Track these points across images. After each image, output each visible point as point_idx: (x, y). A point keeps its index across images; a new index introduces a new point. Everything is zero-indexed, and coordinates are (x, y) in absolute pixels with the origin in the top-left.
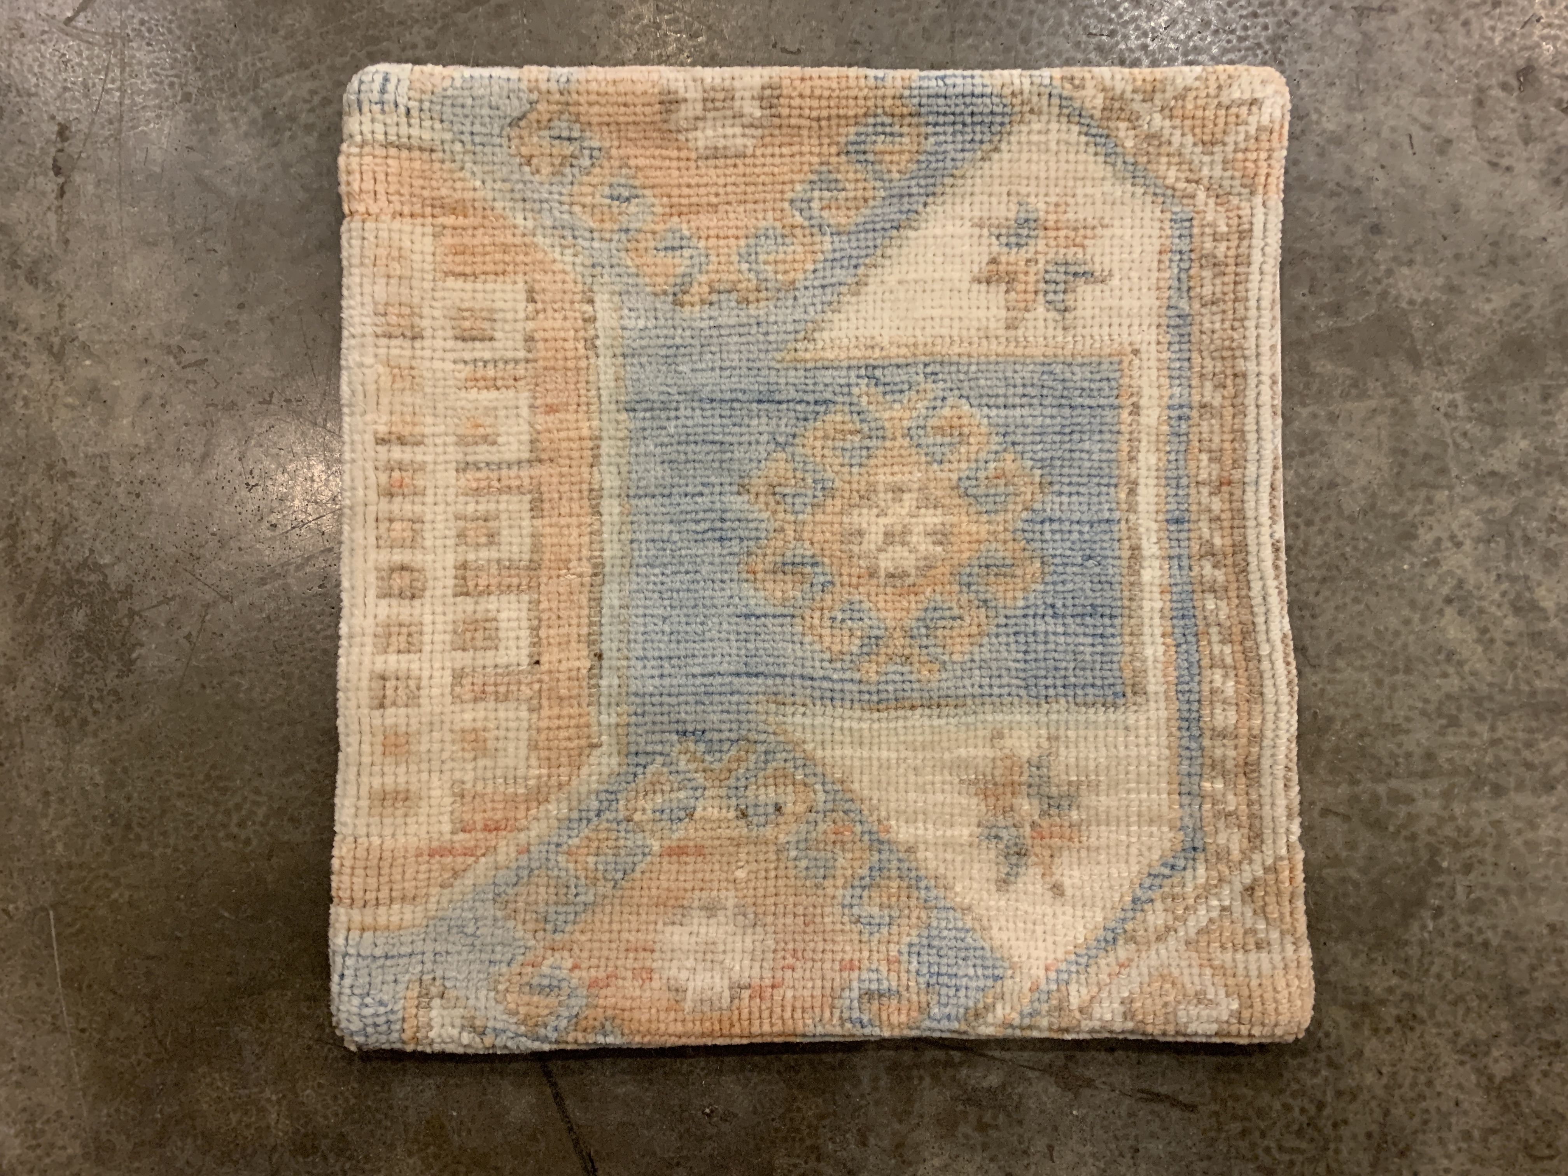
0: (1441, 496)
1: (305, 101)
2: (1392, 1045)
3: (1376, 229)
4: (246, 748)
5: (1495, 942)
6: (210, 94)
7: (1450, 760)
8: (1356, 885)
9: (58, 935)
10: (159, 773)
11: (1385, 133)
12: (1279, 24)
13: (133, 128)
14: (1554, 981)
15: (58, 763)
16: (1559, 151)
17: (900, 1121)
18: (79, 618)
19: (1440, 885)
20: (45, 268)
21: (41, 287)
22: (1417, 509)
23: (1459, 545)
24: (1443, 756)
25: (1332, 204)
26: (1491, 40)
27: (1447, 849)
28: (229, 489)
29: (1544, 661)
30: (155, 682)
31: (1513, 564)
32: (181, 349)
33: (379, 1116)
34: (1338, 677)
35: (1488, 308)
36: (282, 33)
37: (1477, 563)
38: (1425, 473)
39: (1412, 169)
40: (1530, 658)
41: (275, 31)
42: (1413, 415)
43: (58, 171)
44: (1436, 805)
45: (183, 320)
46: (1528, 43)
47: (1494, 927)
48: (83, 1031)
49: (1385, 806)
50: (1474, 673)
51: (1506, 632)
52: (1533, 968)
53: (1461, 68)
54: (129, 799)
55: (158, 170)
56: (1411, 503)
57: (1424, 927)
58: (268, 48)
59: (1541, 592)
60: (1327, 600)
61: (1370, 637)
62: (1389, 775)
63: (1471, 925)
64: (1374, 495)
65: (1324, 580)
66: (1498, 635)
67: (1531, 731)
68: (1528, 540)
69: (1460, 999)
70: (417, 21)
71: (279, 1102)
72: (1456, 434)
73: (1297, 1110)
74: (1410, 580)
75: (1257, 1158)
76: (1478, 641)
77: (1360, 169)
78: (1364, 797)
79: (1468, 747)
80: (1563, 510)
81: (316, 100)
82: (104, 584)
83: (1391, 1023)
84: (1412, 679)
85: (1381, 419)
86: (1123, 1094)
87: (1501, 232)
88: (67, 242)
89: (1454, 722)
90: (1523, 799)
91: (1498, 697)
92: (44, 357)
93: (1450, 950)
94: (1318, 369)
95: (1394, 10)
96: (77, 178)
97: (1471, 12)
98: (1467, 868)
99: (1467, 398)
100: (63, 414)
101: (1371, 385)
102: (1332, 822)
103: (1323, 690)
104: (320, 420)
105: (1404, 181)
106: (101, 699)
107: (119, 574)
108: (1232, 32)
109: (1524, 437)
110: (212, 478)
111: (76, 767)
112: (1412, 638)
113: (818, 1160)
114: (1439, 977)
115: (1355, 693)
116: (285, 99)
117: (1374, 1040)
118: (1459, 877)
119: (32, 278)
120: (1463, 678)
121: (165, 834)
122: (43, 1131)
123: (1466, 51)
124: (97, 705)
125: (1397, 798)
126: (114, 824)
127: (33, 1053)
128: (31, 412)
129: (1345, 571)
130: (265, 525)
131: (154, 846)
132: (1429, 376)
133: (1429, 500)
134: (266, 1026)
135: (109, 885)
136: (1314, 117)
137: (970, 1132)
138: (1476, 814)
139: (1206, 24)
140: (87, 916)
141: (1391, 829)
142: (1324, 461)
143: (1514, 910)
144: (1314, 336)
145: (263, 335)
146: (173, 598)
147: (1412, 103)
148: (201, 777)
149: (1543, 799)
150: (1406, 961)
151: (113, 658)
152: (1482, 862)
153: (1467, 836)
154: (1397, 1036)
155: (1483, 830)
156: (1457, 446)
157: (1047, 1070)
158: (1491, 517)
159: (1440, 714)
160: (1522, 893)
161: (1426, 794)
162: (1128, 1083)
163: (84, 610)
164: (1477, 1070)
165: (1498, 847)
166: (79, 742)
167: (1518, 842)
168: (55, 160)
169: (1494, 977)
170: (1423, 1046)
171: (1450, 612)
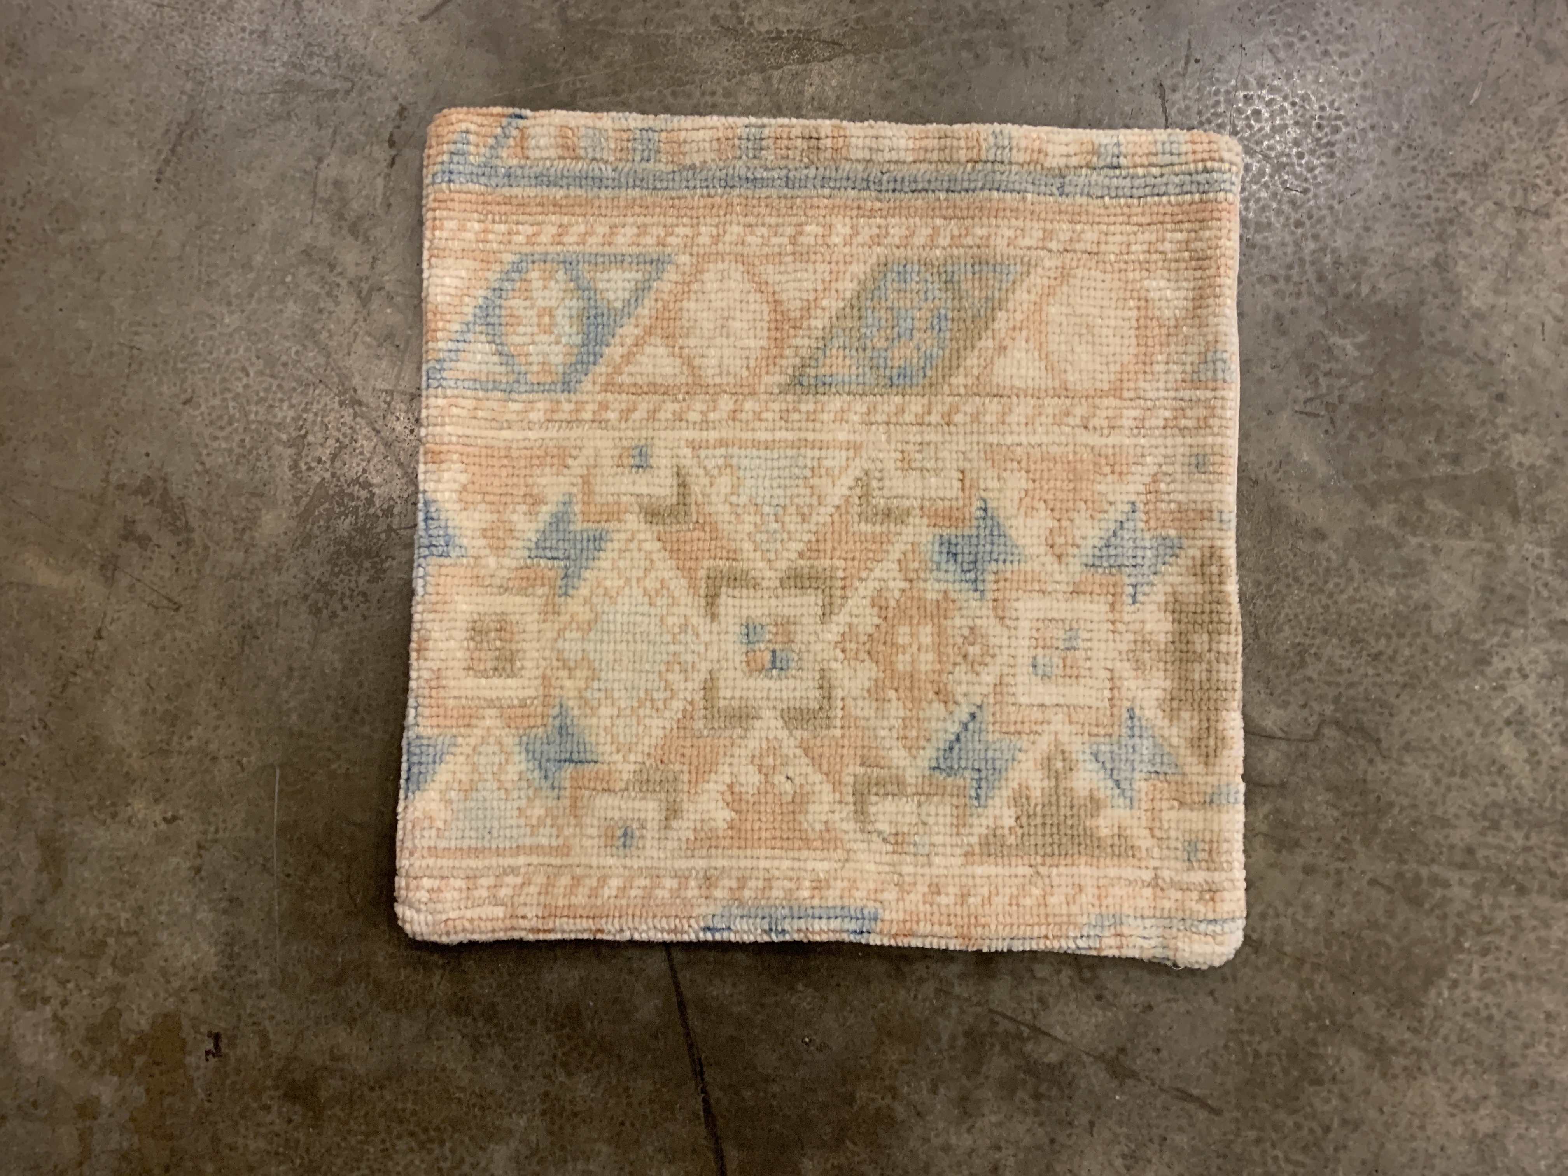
0: (1518, 633)
2: (1395, 1089)
3: (1501, 397)
5: (1498, 1016)
7: (1486, 858)
8: (1389, 948)
9: (281, 791)
11: (1522, 318)
12: (1449, 210)
14: (1541, 1060)
15: (305, 645)
17: (968, 1078)
18: (345, 525)
19: (1459, 962)
20: (366, 224)
21: (361, 239)
22: (1495, 640)
23: (1525, 677)
24: (1480, 854)
25: (1466, 370)
27: (1470, 932)
33: (527, 994)
34: (1404, 770)
36: (603, 61)
37: (1538, 695)
38: (1506, 611)
39: (1540, 352)
41: (597, 58)
42: (1504, 560)
43: (392, 143)
44: (1467, 893)
48: (288, 876)
49: (1425, 886)
50: (1519, 787)
51: (1552, 758)
52: (1526, 1046)
54: (361, 685)
56: (1491, 634)
57: (1440, 994)
58: (589, 72)
60: (1405, 703)
61: (1436, 741)
62: (1433, 860)
63: (1480, 1000)
64: (1461, 622)
65: (1405, 686)
66: (1545, 758)
67: (1559, 845)
69: (1459, 1061)
70: (719, 73)
71: (444, 967)
72: (1539, 583)
73: (1305, 1132)
74: (1479, 699)
75: (1265, 1163)
76: (1527, 761)
77: (1497, 345)
78: (1408, 875)
79: (1503, 849)
82: (370, 501)
83: (1398, 1071)
84: (1467, 782)
85: (1478, 559)
86: (1162, 1090)
88: (389, 205)
89: (1495, 826)
90: (1543, 902)
91: (1536, 812)
92: (353, 300)
93: (1459, 1018)
94: (1431, 507)
95: (1548, 216)
96: (408, 153)
98: (1485, 952)
99: (1553, 554)
100: (361, 350)
101: (1474, 528)
102: (1377, 892)
103: (1388, 779)
105: (1532, 361)
106: (351, 597)
107: (384, 494)
111: (320, 652)
112: (1471, 749)
113: (893, 1098)
114: (1446, 1039)
115: (1416, 785)
117: (1381, 1082)
118: (1477, 957)
119: (354, 231)
120: (1509, 790)
122: (239, 955)
125: (1436, 881)
126: (345, 705)
127: (243, 888)
128: (333, 343)
129: (1426, 682)
132: (1524, 528)
133: (1507, 634)
135: (332, 757)
136: (1465, 293)
137: (1026, 1098)
138: (1501, 907)
139: (1387, 197)
140: (307, 779)
141: (1427, 906)
142: (1423, 586)
143: (1519, 993)
144: (1432, 478)
147: (1550, 297)
149: (1560, 905)
150: (1420, 1021)
151: (367, 564)
152: (1498, 948)
153: (1490, 924)
154: (1401, 1082)
155: (1504, 922)
156: (1538, 593)
157: (1100, 1058)
158: (1556, 658)
159: (1484, 816)
160: (1528, 981)
161: (1461, 882)
162: (1167, 1081)
163: (350, 519)
164: (1465, 1124)
165: (1514, 938)
166: (325, 631)
167: (1532, 937)
168: (391, 135)
169: (1491, 1048)
170: (1422, 1095)
171: (1508, 732)
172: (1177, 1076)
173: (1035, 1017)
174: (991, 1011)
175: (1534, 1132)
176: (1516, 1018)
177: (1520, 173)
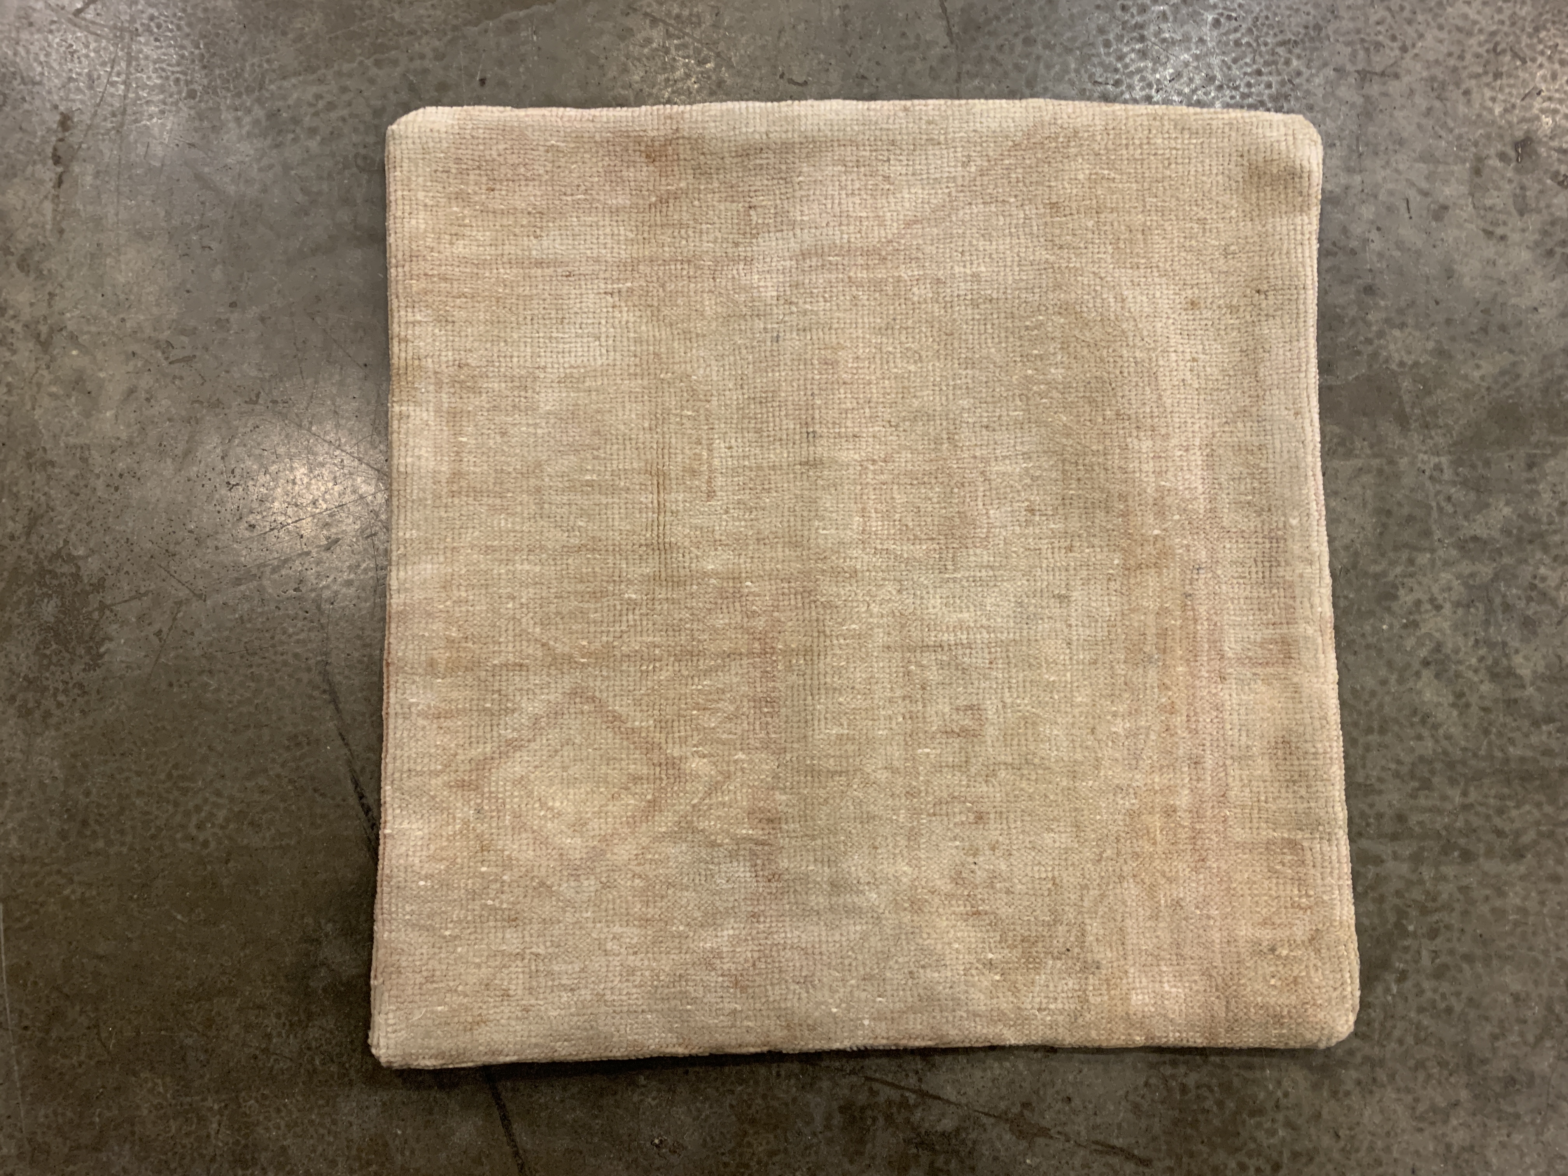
0: (1423, 559)
1: (310, 105)
2: (1349, 1108)
3: (1369, 290)
4: (210, 748)
5: (1458, 1007)
6: (215, 93)
7: (1421, 823)
9: (6, 929)
10: (121, 770)
11: (1383, 196)
12: (1283, 83)
13: (136, 121)
15: (18, 755)
16: (1553, 223)
17: (851, 1162)
18: (49, 609)
19: (1406, 949)
20: (38, 256)
21: (33, 276)
22: (1399, 570)
23: (1438, 608)
24: (1414, 819)
26: (1491, 111)
27: (1414, 913)
28: (209, 487)
29: (1518, 729)
30: (121, 678)
31: (1492, 630)
32: (169, 344)
33: (322, 1131)
35: (1477, 374)
36: (291, 36)
37: (1455, 627)
38: (1407, 535)
39: (1408, 233)
40: (1504, 725)
41: (284, 34)
42: (1398, 476)
43: (57, 160)
44: (1404, 868)
45: (174, 316)
46: (1528, 115)
47: (1458, 994)
48: (25, 1028)
50: (1448, 737)
51: (1482, 697)
52: (1495, 1037)
53: (1460, 137)
54: (87, 794)
55: (158, 164)
56: (1393, 563)
57: (1387, 990)
58: (276, 50)
59: (1518, 660)
61: (1347, 696)
62: (1360, 835)
63: (1435, 991)
64: (1356, 554)
66: (1474, 699)
67: (1501, 797)
68: (1507, 607)
69: (1420, 1065)
70: (427, 32)
71: (220, 1112)
72: (1441, 498)
74: (1389, 640)
76: (1453, 705)
77: (1357, 229)
79: (1439, 811)
80: (1544, 579)
81: (321, 104)
82: (77, 577)
83: (1350, 1086)
84: (1388, 738)
85: (1366, 479)
86: (1079, 1145)
87: (1494, 299)
88: (61, 232)
89: (1427, 784)
90: (1492, 866)
91: (1473, 762)
92: (31, 345)
93: (1413, 1015)
95: (1397, 76)
96: (76, 168)
97: (1473, 82)
98: (1433, 934)
99: (1452, 462)
100: (46, 401)
101: (1358, 445)
104: (305, 423)
105: (1400, 245)
106: (65, 692)
107: (92, 566)
108: (1236, 88)
109: (1507, 504)
110: (193, 475)
111: (36, 760)
112: (1388, 699)
114: (1401, 1042)
116: (290, 102)
117: (1333, 1102)
118: (1425, 941)
119: (23, 265)
120: (1437, 741)
121: (122, 832)
123: (1466, 120)
124: (61, 698)
125: (1366, 858)
126: (71, 818)
128: (15, 398)
130: (243, 525)
131: (109, 843)
132: (1416, 438)
133: (1411, 562)
134: (213, 1033)
135: (62, 881)
138: (1444, 878)
139: (1211, 79)
140: (37, 912)
143: (1478, 977)
145: (253, 335)
146: (146, 594)
147: (1410, 168)
148: (163, 776)
149: (1512, 867)
150: (1369, 1023)
151: (81, 651)
152: (1448, 927)
153: (1434, 900)
154: (1355, 1100)
155: (1451, 895)
156: (1440, 509)
157: (1001, 1117)
158: (1471, 582)
159: (1412, 776)
160: (1487, 961)
161: (1396, 856)
162: (1083, 1133)
163: (55, 601)
164: (1435, 1138)
165: (1465, 913)
166: (41, 734)
167: (1485, 909)
168: (55, 149)
169: (1456, 1045)
170: (1382, 1112)
171: (1427, 674)
172: (1095, 1127)
173: (920, 1080)
174: (868, 1079)
175: (1517, 1138)
176: (1478, 1006)
177: (1358, 32)
